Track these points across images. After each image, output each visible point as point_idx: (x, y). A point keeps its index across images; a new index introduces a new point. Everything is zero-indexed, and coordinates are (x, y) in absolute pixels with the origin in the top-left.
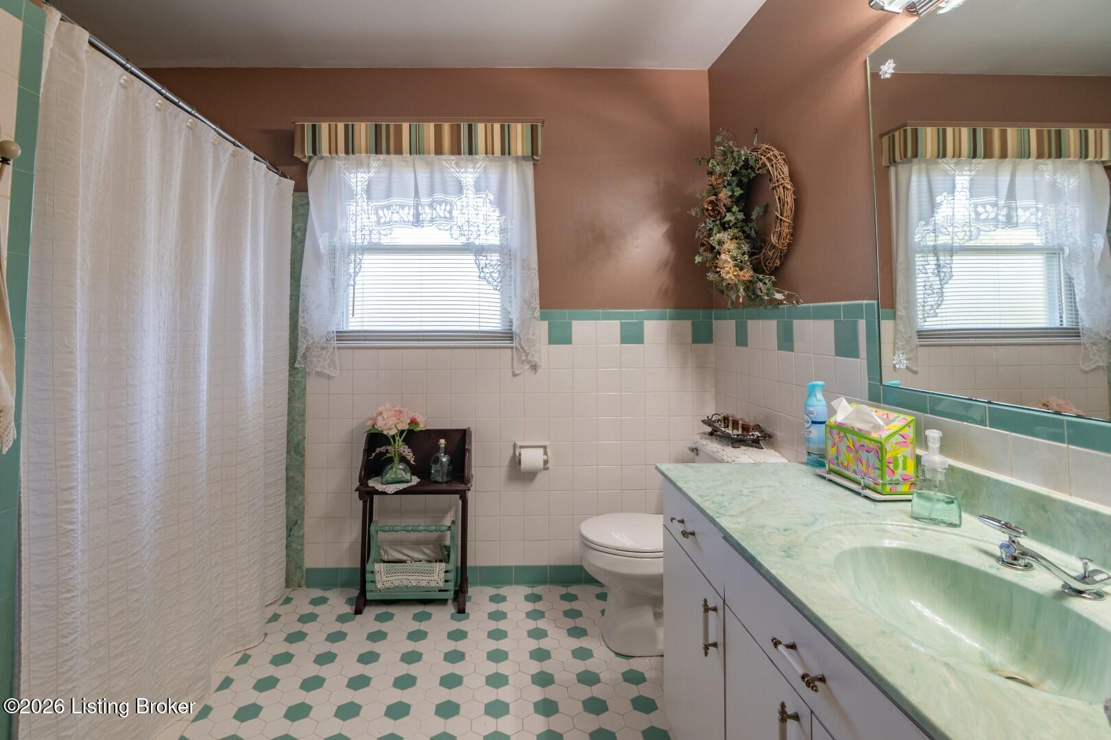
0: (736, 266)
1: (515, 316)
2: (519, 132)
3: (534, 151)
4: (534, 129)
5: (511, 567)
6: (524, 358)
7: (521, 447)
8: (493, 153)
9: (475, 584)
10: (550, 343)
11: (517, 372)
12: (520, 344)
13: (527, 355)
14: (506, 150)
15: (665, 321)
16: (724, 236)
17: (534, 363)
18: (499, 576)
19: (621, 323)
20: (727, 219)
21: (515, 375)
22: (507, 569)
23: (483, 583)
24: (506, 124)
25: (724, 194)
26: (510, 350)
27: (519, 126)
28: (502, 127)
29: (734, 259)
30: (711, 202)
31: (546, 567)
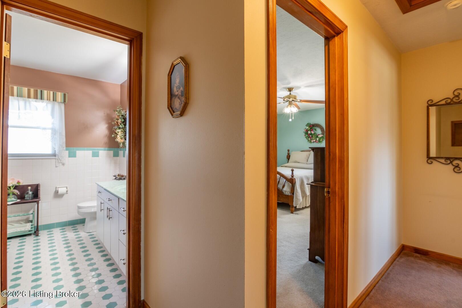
0: (121, 138)
1: (57, 149)
2: (60, 96)
3: (65, 101)
4: (65, 95)
5: (54, 223)
6: (60, 161)
7: (58, 188)
8: (50, 100)
9: (41, 230)
10: (69, 157)
11: (57, 166)
12: (58, 157)
13: (61, 161)
14: (54, 99)
15: (105, 151)
16: (120, 131)
17: (63, 163)
18: (49, 227)
19: (92, 152)
20: (120, 127)
21: (56, 167)
22: (53, 224)
23: (44, 229)
24: (55, 92)
25: (120, 121)
26: (55, 160)
27: (59, 93)
28: (54, 93)
29: (120, 137)
30: (117, 122)
31: (66, 222)
